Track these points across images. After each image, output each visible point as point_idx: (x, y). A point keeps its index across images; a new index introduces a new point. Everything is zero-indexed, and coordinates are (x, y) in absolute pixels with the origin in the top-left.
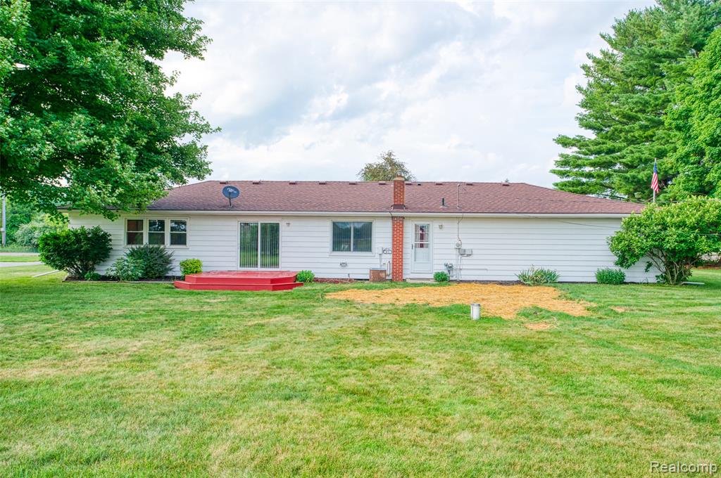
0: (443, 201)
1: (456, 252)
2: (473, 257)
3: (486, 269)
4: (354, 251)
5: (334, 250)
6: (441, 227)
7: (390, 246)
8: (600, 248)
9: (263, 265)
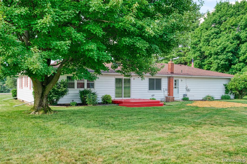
0: (182, 71)
1: (185, 90)
2: (190, 91)
3: (194, 96)
4: (156, 90)
5: (149, 90)
6: (182, 81)
7: (167, 88)
8: (221, 88)
9: (124, 97)
